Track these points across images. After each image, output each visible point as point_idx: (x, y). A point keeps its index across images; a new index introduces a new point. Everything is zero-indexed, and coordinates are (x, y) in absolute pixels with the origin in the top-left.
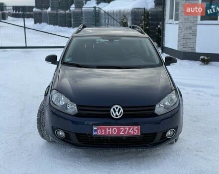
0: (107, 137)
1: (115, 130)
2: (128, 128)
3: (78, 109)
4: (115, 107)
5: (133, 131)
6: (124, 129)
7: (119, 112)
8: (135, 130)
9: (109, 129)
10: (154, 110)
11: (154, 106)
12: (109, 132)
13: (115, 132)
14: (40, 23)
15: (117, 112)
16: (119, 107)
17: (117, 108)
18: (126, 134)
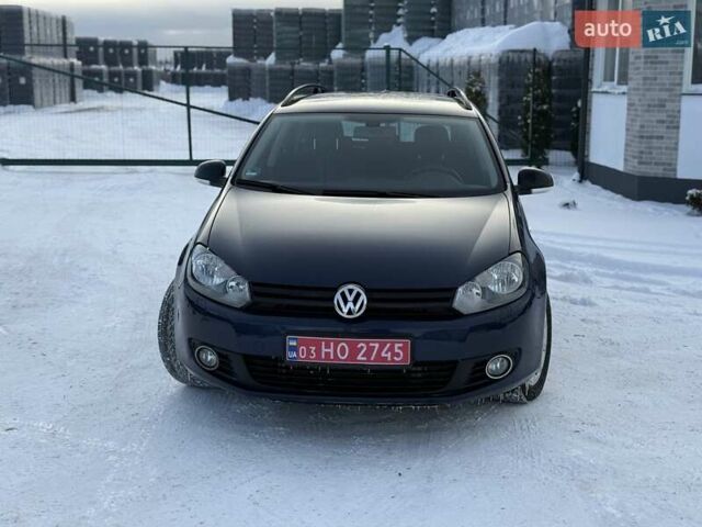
0: (324, 367)
1: (343, 348)
2: (377, 345)
3: (253, 293)
4: (345, 289)
5: (392, 352)
6: (368, 347)
7: (355, 302)
8: (397, 351)
9: (328, 346)
10: (452, 298)
11: (454, 290)
12: (327, 354)
13: (343, 354)
14: (246, 98)
15: (350, 302)
16: (357, 289)
17: (351, 291)
18: (373, 361)
